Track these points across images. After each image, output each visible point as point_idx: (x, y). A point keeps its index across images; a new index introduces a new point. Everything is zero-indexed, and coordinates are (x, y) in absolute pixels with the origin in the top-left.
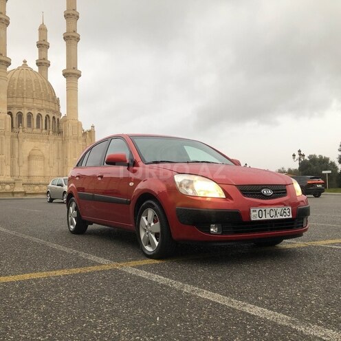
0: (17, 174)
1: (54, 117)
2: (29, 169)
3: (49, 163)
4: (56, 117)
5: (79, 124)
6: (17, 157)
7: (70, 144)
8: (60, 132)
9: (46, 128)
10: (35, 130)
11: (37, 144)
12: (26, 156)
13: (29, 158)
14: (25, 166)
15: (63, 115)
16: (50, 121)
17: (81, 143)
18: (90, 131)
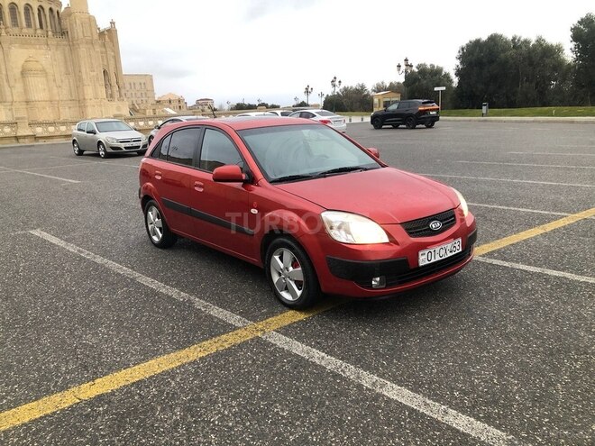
0: (9, 99)
1: (51, 9)
2: (26, 91)
3: (54, 80)
4: (55, 9)
5: (92, 20)
6: (4, 72)
7: (83, 50)
8: (63, 33)
9: (41, 27)
10: (25, 31)
11: (32, 52)
12: (17, 71)
13: (24, 73)
14: (19, 87)
15: (64, 6)
16: (45, 15)
17: (98, 49)
18: (109, 31)
